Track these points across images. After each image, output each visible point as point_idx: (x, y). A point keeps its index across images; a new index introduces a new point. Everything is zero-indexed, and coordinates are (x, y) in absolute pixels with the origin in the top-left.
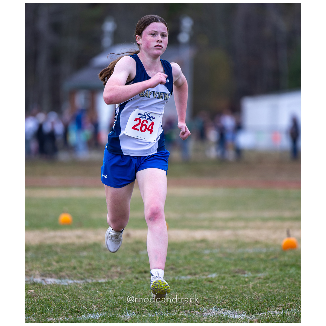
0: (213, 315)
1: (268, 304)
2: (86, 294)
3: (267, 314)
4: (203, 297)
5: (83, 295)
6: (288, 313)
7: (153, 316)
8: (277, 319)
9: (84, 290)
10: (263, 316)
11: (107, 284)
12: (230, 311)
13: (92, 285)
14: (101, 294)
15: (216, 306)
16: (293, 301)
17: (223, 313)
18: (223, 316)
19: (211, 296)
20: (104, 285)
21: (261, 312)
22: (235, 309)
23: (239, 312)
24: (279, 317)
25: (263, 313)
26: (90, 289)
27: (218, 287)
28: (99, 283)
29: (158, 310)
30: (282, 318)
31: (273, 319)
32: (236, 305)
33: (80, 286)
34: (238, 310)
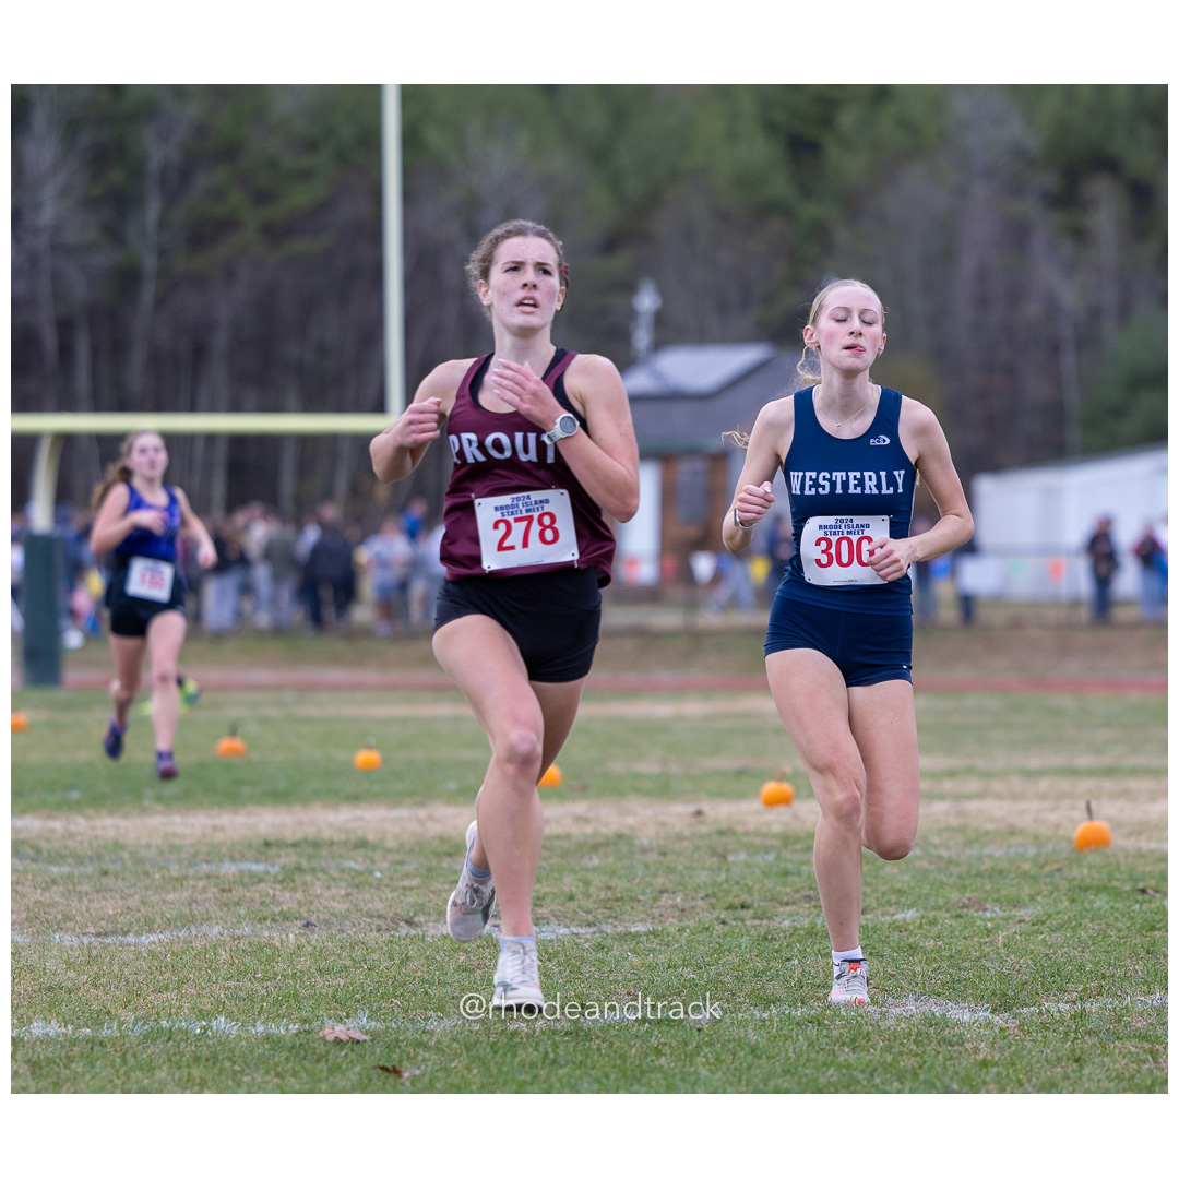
0: (910, 1013)
1: (1042, 984)
2: (602, 961)
3: (1041, 1010)
4: (884, 968)
5: (594, 965)
6: (1092, 1007)
7: (765, 1016)
8: (1066, 1024)
9: (597, 952)
10: (1032, 1015)
11: (651, 937)
12: (950, 1004)
13: (614, 939)
14: (636, 961)
15: (918, 992)
16: (1104, 977)
17: (934, 1009)
18: (933, 1014)
19: (905, 966)
20: (645, 938)
21: (1027, 1005)
22: (964, 999)
23: (973, 1005)
24: (1071, 1018)
25: (1032, 1009)
26: (610, 949)
27: (922, 944)
28: (630, 933)
29: (776, 1001)
30: (1078, 1019)
31: (1056, 1022)
32: (965, 986)
33: (587, 941)
34: (969, 1002)
